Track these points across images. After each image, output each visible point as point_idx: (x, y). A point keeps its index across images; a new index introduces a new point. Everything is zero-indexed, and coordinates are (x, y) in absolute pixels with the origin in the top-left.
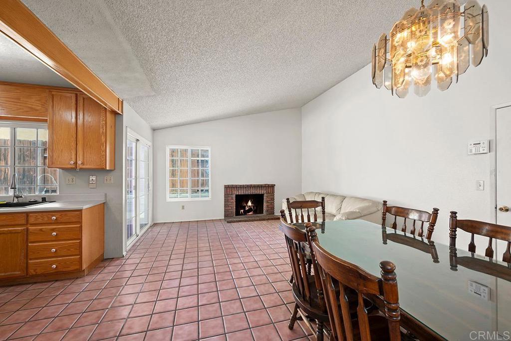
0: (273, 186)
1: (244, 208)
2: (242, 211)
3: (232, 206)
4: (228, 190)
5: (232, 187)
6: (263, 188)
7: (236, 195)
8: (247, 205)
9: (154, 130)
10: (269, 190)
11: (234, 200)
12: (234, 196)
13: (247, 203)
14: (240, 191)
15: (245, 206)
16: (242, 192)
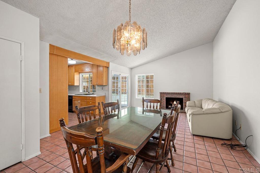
0: (189, 94)
1: (171, 105)
2: (170, 106)
3: (164, 103)
4: (162, 95)
5: (164, 93)
6: (182, 95)
7: (166, 98)
8: (173, 103)
9: (131, 69)
10: (186, 96)
11: (165, 100)
12: (165, 98)
13: (173, 102)
14: (168, 96)
15: (172, 104)
16: (169, 96)
